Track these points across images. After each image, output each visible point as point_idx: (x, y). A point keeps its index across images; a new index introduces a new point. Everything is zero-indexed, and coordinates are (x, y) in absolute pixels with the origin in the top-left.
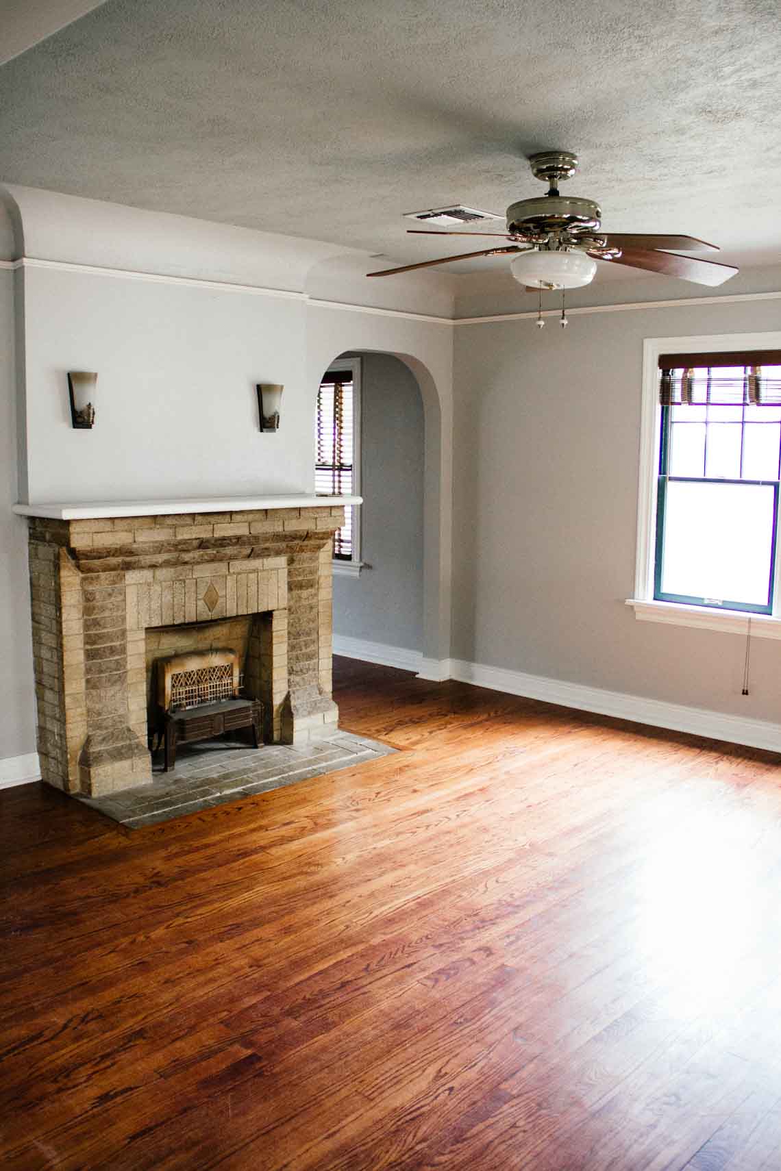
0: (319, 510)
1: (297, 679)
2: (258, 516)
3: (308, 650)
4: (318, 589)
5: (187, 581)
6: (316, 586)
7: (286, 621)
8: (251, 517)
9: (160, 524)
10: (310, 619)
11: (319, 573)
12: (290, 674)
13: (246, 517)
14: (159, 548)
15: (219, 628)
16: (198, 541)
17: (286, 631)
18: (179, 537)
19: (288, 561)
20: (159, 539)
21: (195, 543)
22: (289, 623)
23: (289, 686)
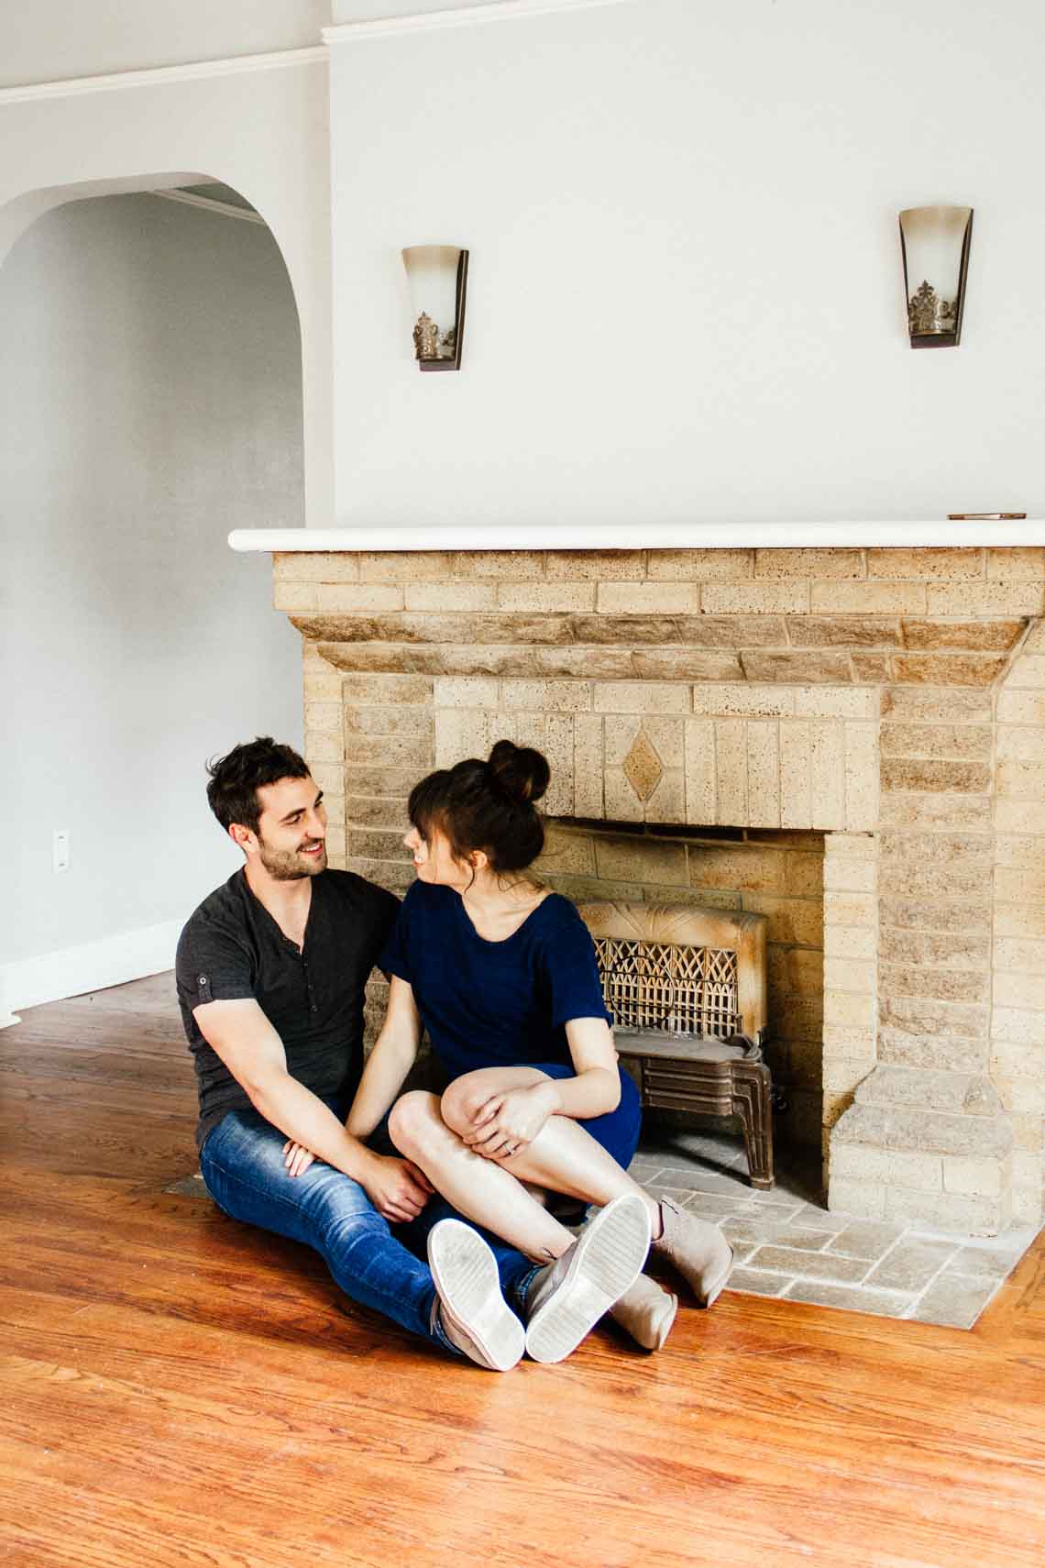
0: (941, 560)
1: (904, 1040)
2: (724, 567)
3: (942, 966)
4: (992, 799)
5: (580, 719)
6: (990, 789)
7: (871, 870)
8: (704, 568)
9: (461, 574)
10: (951, 880)
11: (998, 751)
12: (883, 1020)
13: (688, 568)
14: (474, 631)
15: (752, 859)
16: (558, 621)
17: (873, 899)
18: (509, 608)
19: (878, 702)
20: (457, 606)
21: (554, 625)
22: (880, 876)
23: (880, 1055)
